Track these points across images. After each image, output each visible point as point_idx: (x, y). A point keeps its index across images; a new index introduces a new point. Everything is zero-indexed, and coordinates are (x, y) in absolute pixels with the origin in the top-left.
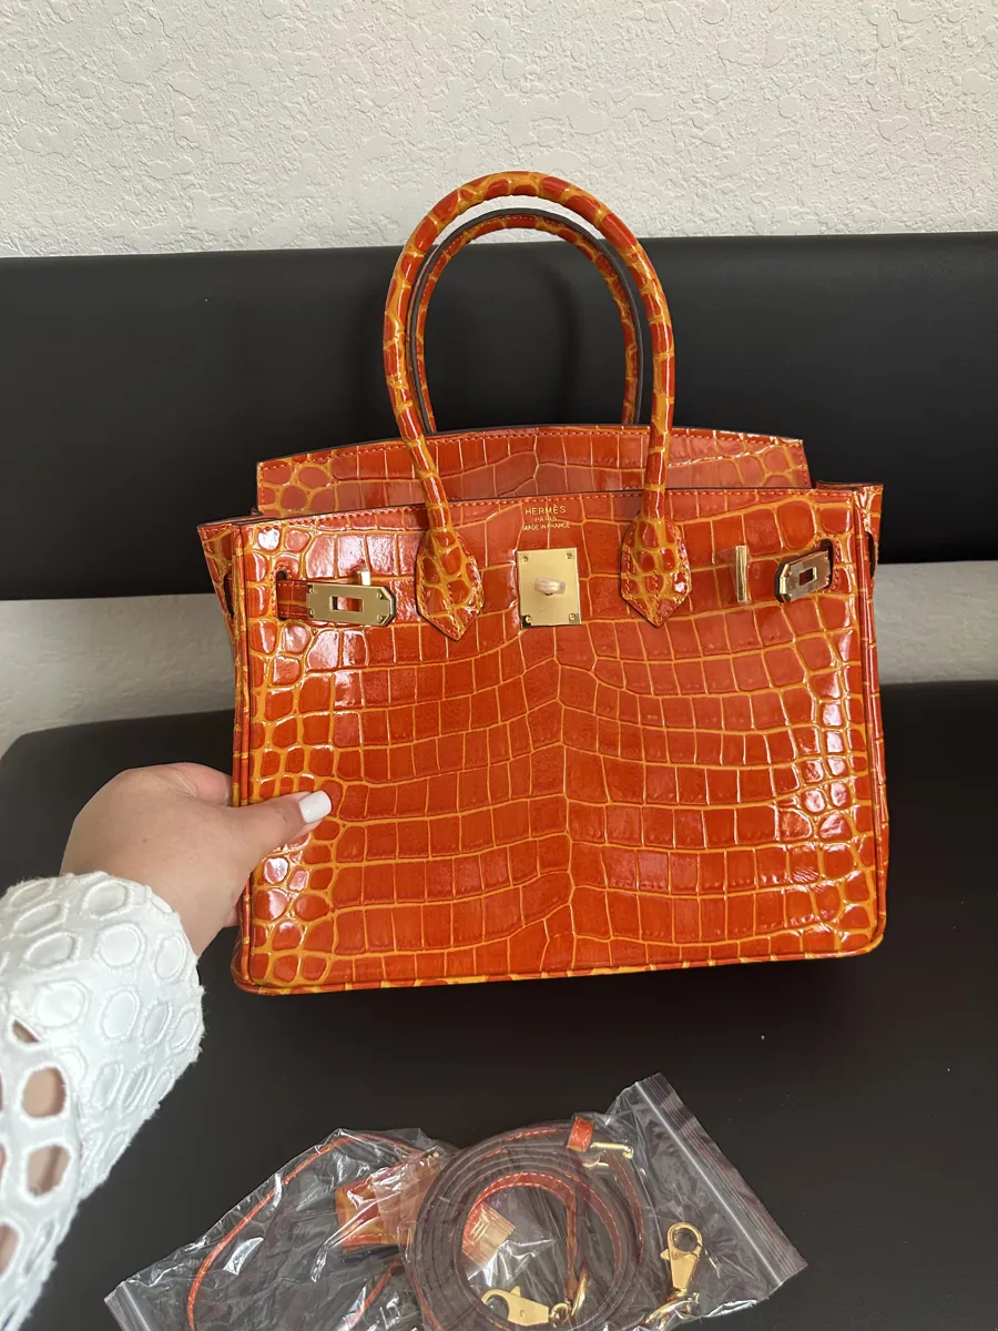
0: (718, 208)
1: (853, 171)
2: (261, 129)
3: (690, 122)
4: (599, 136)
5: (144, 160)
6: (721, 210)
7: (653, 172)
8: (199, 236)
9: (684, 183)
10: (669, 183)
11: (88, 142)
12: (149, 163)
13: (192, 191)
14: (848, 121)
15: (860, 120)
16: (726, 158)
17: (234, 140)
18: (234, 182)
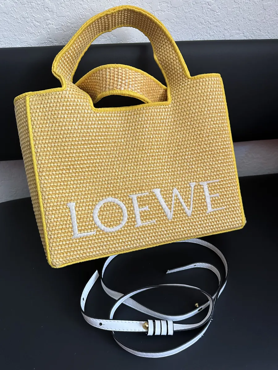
0: (214, 31)
1: (255, 20)
2: (72, 5)
3: (207, 4)
4: (179, 8)
5: (34, 15)
6: (215, 32)
7: (196, 20)
8: (52, 41)
9: (205, 23)
10: (200, 23)
11: (15, 9)
12: (35, 16)
13: (50, 26)
14: (254, 4)
15: (258, 3)
16: (218, 15)
17: (64, 9)
18: (63, 23)
